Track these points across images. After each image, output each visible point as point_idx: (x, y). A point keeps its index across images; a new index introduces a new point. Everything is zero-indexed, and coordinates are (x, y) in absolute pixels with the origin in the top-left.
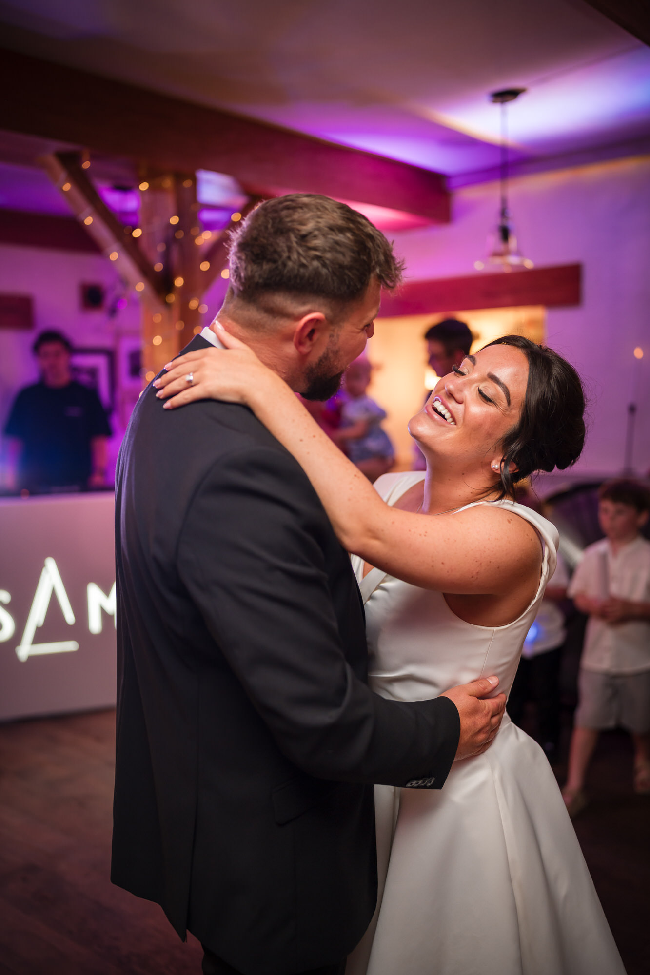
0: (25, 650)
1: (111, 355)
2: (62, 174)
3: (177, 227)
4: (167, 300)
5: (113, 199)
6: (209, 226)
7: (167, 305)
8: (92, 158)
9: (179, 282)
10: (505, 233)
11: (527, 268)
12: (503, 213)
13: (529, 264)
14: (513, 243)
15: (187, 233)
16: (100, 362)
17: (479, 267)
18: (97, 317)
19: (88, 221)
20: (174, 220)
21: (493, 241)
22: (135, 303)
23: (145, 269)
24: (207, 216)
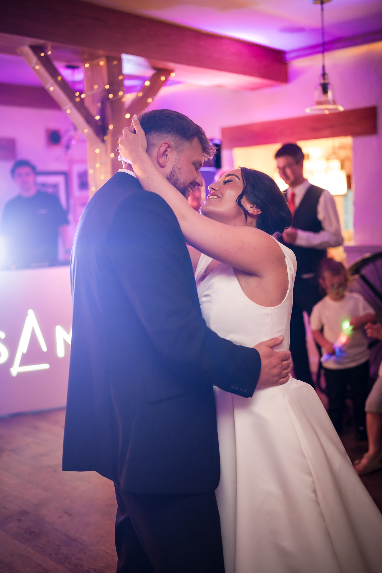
0: (15, 370)
1: (66, 175)
2: (34, 59)
3: (108, 92)
4: (104, 138)
5: (67, 74)
6: (130, 90)
7: (103, 141)
8: (53, 48)
9: (111, 127)
10: (325, 88)
11: (340, 111)
12: (324, 75)
13: (341, 109)
14: (330, 94)
15: (115, 94)
16: (60, 180)
17: (308, 111)
18: (58, 151)
19: (52, 89)
20: (107, 87)
21: (318, 93)
22: (83, 141)
23: (89, 119)
24: (128, 83)
